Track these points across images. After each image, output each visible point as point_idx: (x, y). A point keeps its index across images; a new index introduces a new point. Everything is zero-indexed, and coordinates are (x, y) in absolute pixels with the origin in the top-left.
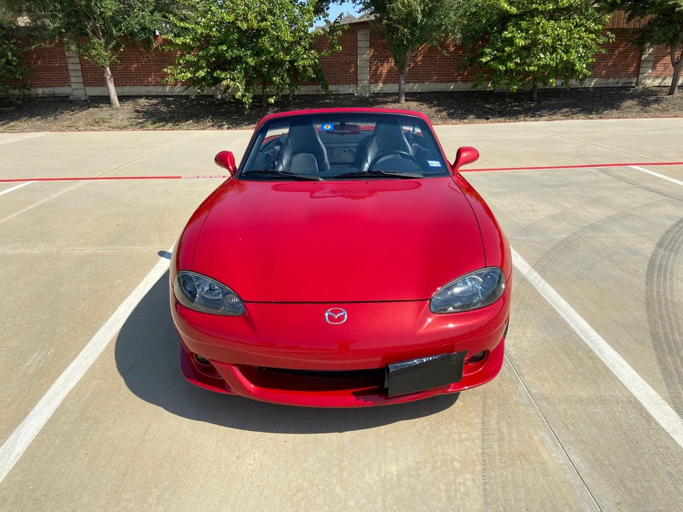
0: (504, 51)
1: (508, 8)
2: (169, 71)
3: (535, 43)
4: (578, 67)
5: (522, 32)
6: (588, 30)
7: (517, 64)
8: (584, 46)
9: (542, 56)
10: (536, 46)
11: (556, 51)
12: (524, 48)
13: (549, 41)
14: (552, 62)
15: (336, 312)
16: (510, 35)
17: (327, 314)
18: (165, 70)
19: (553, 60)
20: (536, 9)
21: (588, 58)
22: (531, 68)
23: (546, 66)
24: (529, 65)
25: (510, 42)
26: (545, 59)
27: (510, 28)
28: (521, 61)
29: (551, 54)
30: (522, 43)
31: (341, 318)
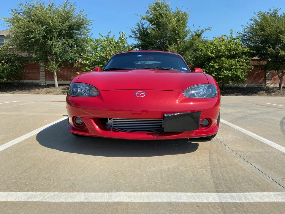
0: (210, 70)
1: (211, 54)
2: (79, 73)
3: (222, 67)
4: (241, 76)
5: (217, 63)
6: (243, 62)
7: (215, 74)
8: (242, 69)
9: (226, 72)
10: (223, 69)
11: (231, 71)
12: (218, 69)
13: (228, 66)
14: (229, 75)
15: (140, 93)
16: (212, 64)
17: (136, 93)
18: (77, 73)
19: (230, 74)
20: (222, 55)
21: (244, 73)
22: (221, 76)
23: (227, 76)
24: (220, 75)
25: (213, 67)
26: (227, 73)
27: (212, 62)
28: (217, 74)
29: (229, 72)
30: (217, 67)
31: (142, 95)
